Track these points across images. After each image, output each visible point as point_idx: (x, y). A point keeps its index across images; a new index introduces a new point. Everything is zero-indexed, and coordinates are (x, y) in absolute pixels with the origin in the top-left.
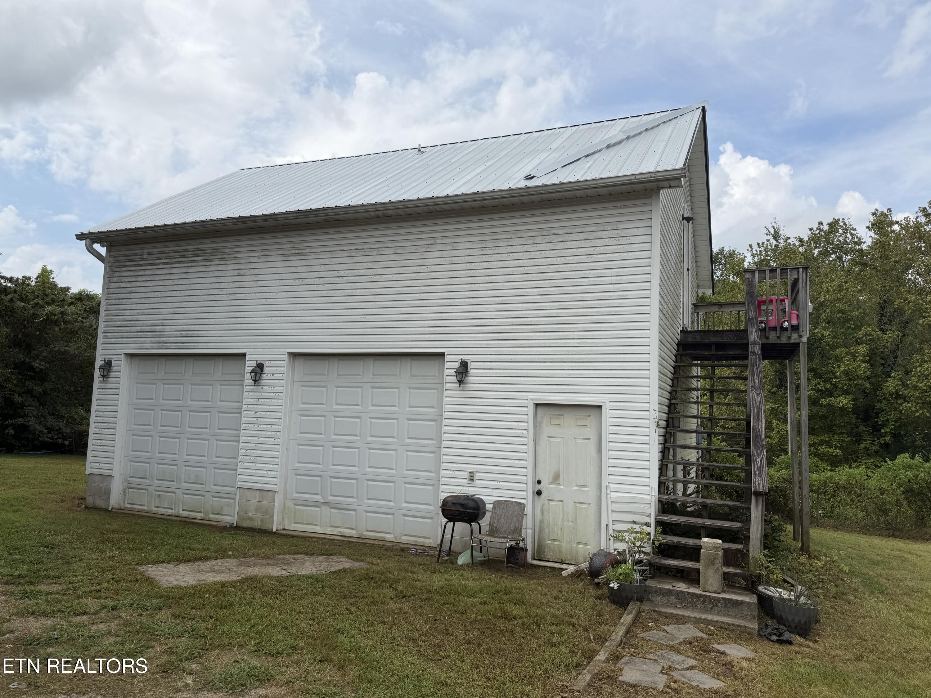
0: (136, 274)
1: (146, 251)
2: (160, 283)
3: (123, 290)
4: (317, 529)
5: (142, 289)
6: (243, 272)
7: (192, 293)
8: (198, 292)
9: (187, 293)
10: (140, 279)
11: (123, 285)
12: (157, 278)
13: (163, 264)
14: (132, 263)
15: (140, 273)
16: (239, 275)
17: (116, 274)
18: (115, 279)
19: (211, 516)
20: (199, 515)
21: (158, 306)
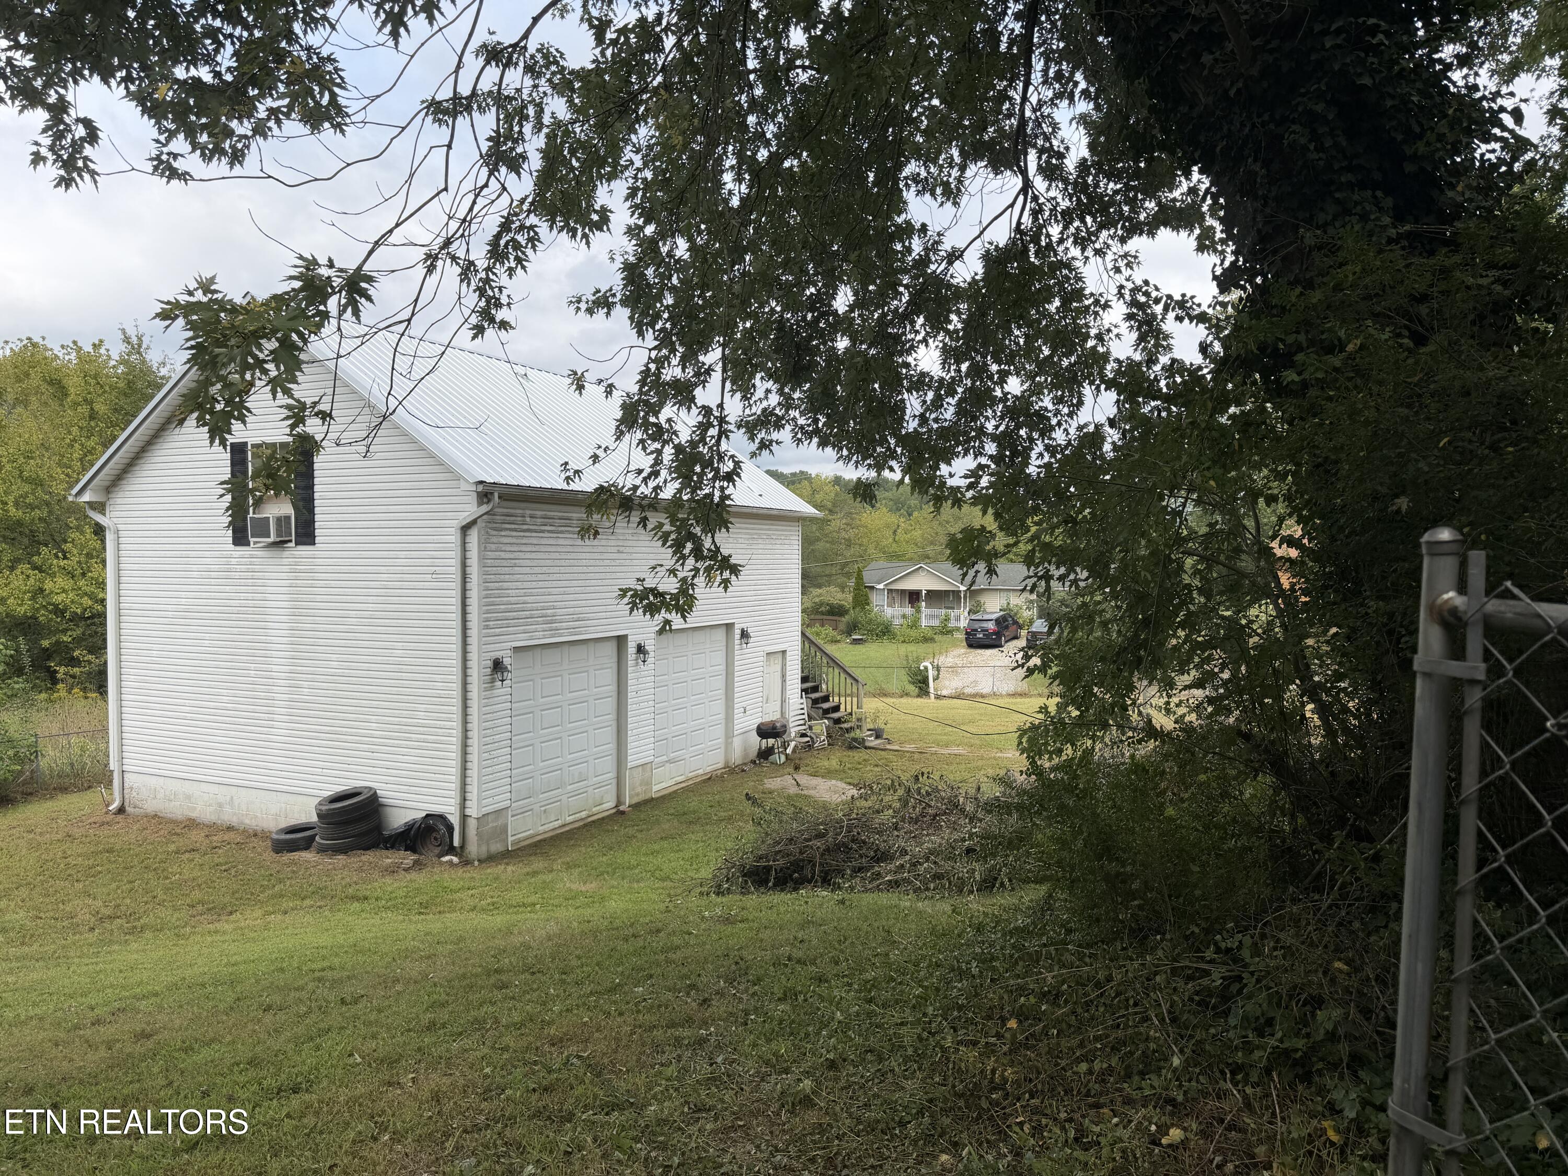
0: (519, 541)
1: (528, 512)
2: (546, 556)
3: (505, 563)
4: (664, 785)
5: (528, 563)
6: (621, 549)
7: (580, 569)
8: (585, 569)
9: (575, 569)
10: (524, 548)
11: (503, 555)
12: (543, 549)
13: (549, 531)
14: (513, 526)
15: (524, 541)
16: (619, 552)
17: (494, 540)
18: (493, 547)
19: (595, 810)
20: (583, 815)
21: (547, 584)
